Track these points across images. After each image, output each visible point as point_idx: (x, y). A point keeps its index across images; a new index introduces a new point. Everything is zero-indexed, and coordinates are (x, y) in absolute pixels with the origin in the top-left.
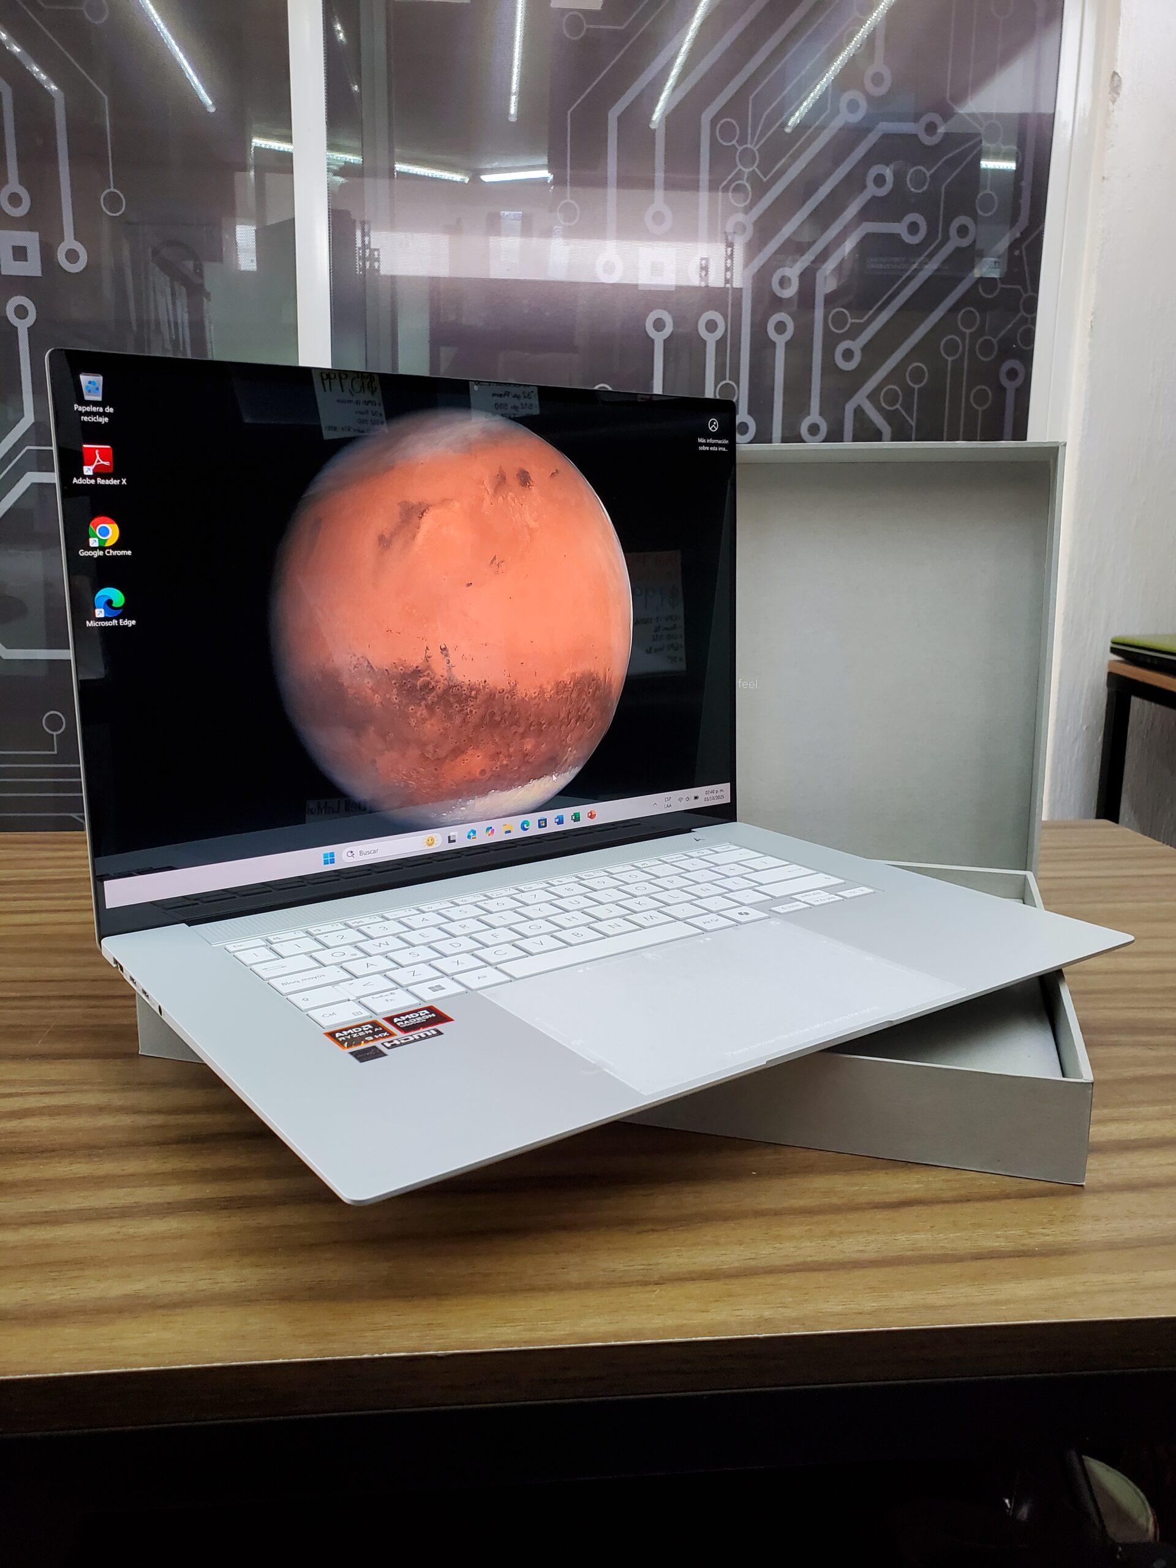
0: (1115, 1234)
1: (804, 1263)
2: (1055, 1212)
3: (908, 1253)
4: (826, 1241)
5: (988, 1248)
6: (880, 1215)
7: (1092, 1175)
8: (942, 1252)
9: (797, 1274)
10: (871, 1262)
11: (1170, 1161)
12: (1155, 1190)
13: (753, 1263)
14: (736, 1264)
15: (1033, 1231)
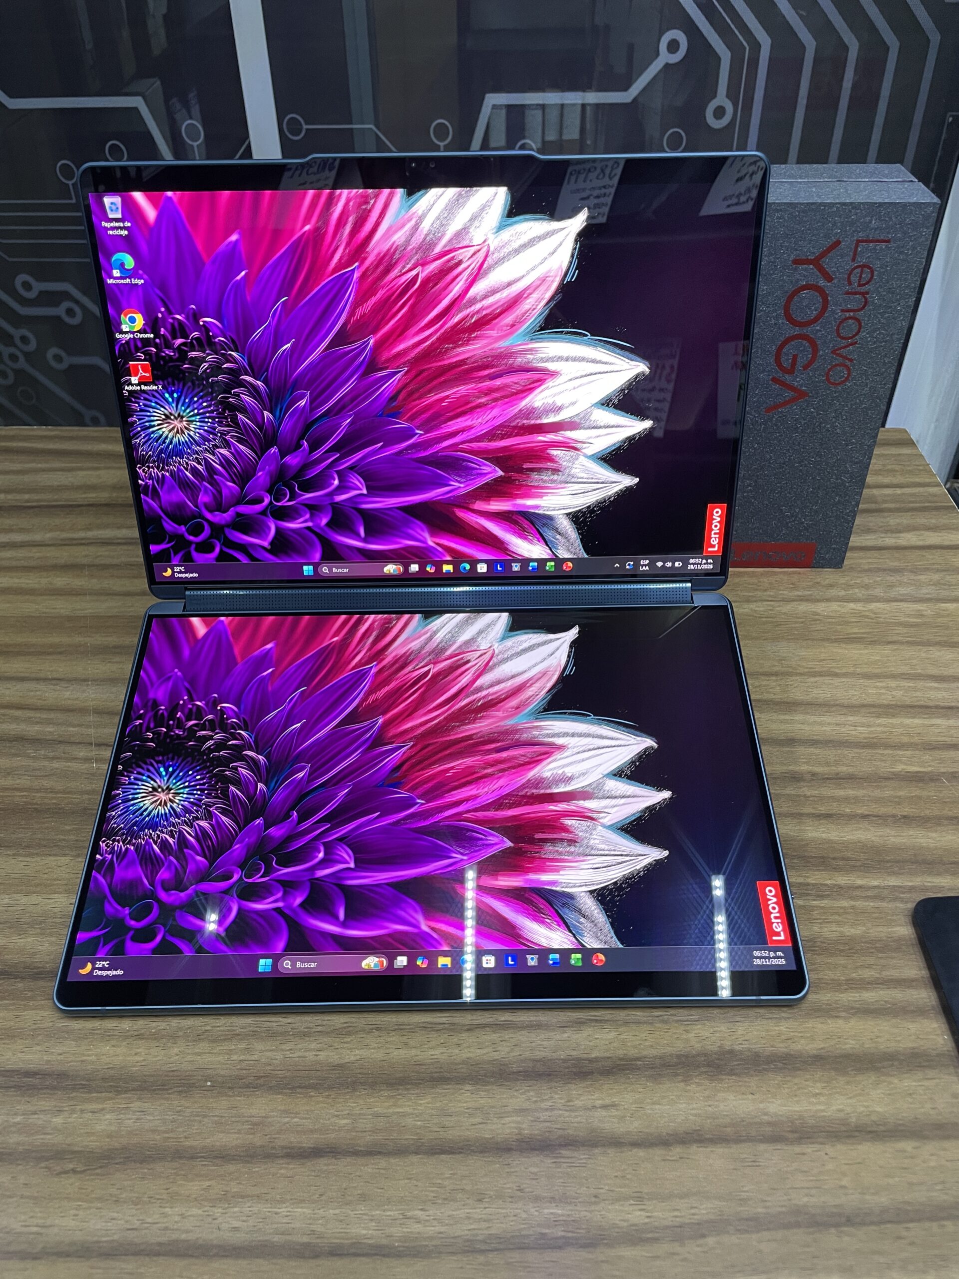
0: (484, 1225)
1: (176, 1241)
2: (446, 1183)
3: (276, 1239)
4: (213, 1209)
5: (352, 1238)
6: (284, 1169)
7: (519, 1118)
8: (305, 1239)
9: (161, 1259)
10: (235, 1249)
11: (608, 1101)
12: (564, 1152)
13: (131, 1235)
14: (116, 1237)
15: (409, 1214)
